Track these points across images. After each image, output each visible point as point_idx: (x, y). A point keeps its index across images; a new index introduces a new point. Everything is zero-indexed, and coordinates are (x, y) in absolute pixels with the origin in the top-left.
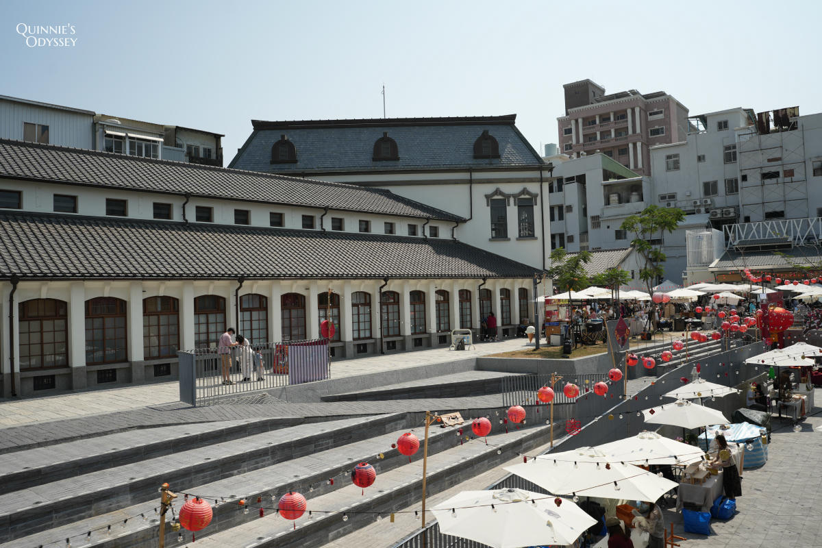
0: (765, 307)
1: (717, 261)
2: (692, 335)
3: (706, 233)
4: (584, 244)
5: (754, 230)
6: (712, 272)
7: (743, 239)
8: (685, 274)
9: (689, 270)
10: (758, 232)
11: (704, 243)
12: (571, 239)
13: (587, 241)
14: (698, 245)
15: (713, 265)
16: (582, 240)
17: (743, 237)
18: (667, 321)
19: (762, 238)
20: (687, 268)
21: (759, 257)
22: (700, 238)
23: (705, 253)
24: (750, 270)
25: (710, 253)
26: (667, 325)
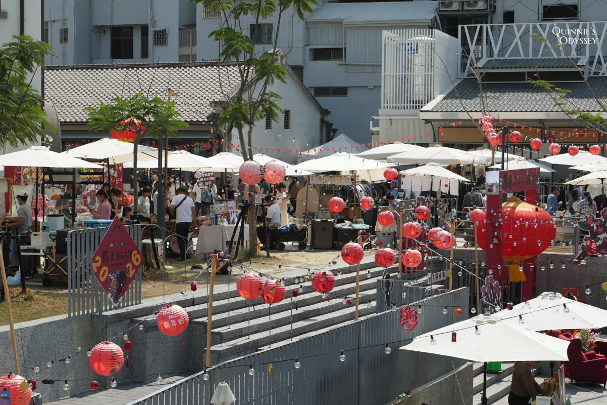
0: (495, 202)
1: (439, 98)
2: (378, 257)
3: (423, 38)
4: (187, 51)
5: (517, 39)
6: (427, 121)
7: (496, 57)
8: (376, 123)
9: (383, 115)
10: (525, 45)
11: (419, 59)
12: (161, 37)
13: (194, 44)
14: (407, 65)
15: (428, 107)
16: (183, 43)
17: (496, 51)
18: (293, 227)
19: (530, 57)
20: (380, 111)
21: (521, 94)
22: (413, 49)
23: (419, 81)
24: (494, 121)
25: (429, 81)
26: (293, 234)
